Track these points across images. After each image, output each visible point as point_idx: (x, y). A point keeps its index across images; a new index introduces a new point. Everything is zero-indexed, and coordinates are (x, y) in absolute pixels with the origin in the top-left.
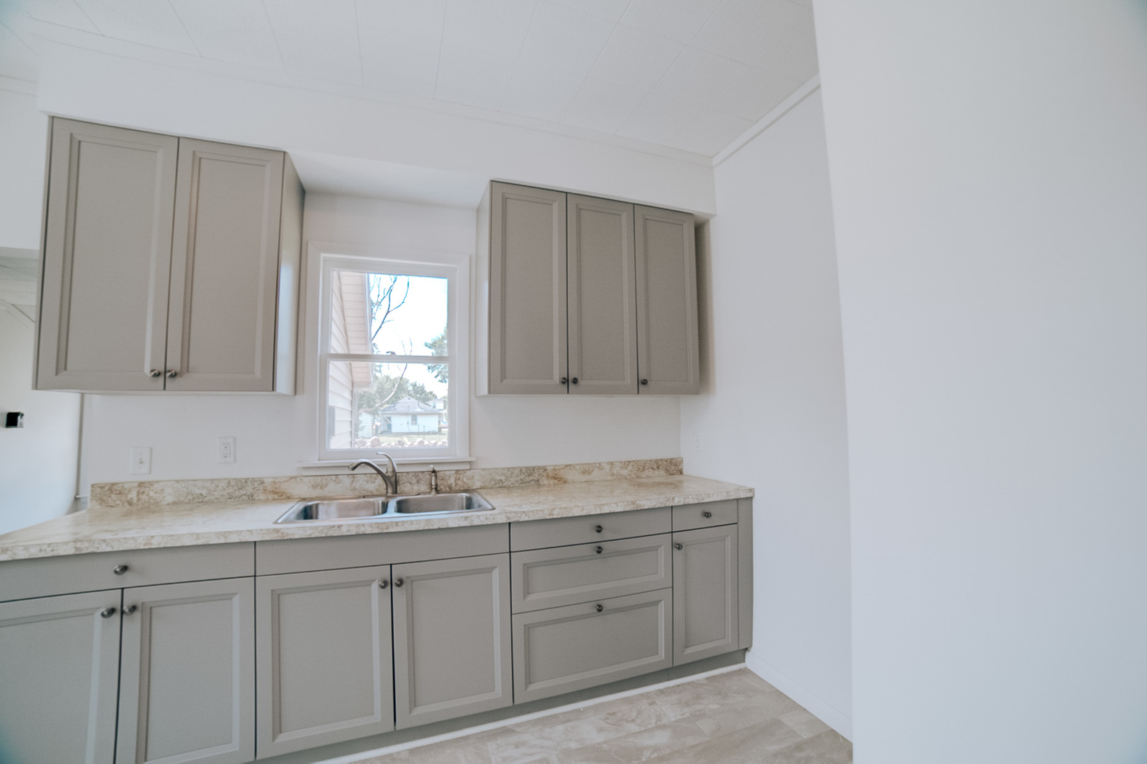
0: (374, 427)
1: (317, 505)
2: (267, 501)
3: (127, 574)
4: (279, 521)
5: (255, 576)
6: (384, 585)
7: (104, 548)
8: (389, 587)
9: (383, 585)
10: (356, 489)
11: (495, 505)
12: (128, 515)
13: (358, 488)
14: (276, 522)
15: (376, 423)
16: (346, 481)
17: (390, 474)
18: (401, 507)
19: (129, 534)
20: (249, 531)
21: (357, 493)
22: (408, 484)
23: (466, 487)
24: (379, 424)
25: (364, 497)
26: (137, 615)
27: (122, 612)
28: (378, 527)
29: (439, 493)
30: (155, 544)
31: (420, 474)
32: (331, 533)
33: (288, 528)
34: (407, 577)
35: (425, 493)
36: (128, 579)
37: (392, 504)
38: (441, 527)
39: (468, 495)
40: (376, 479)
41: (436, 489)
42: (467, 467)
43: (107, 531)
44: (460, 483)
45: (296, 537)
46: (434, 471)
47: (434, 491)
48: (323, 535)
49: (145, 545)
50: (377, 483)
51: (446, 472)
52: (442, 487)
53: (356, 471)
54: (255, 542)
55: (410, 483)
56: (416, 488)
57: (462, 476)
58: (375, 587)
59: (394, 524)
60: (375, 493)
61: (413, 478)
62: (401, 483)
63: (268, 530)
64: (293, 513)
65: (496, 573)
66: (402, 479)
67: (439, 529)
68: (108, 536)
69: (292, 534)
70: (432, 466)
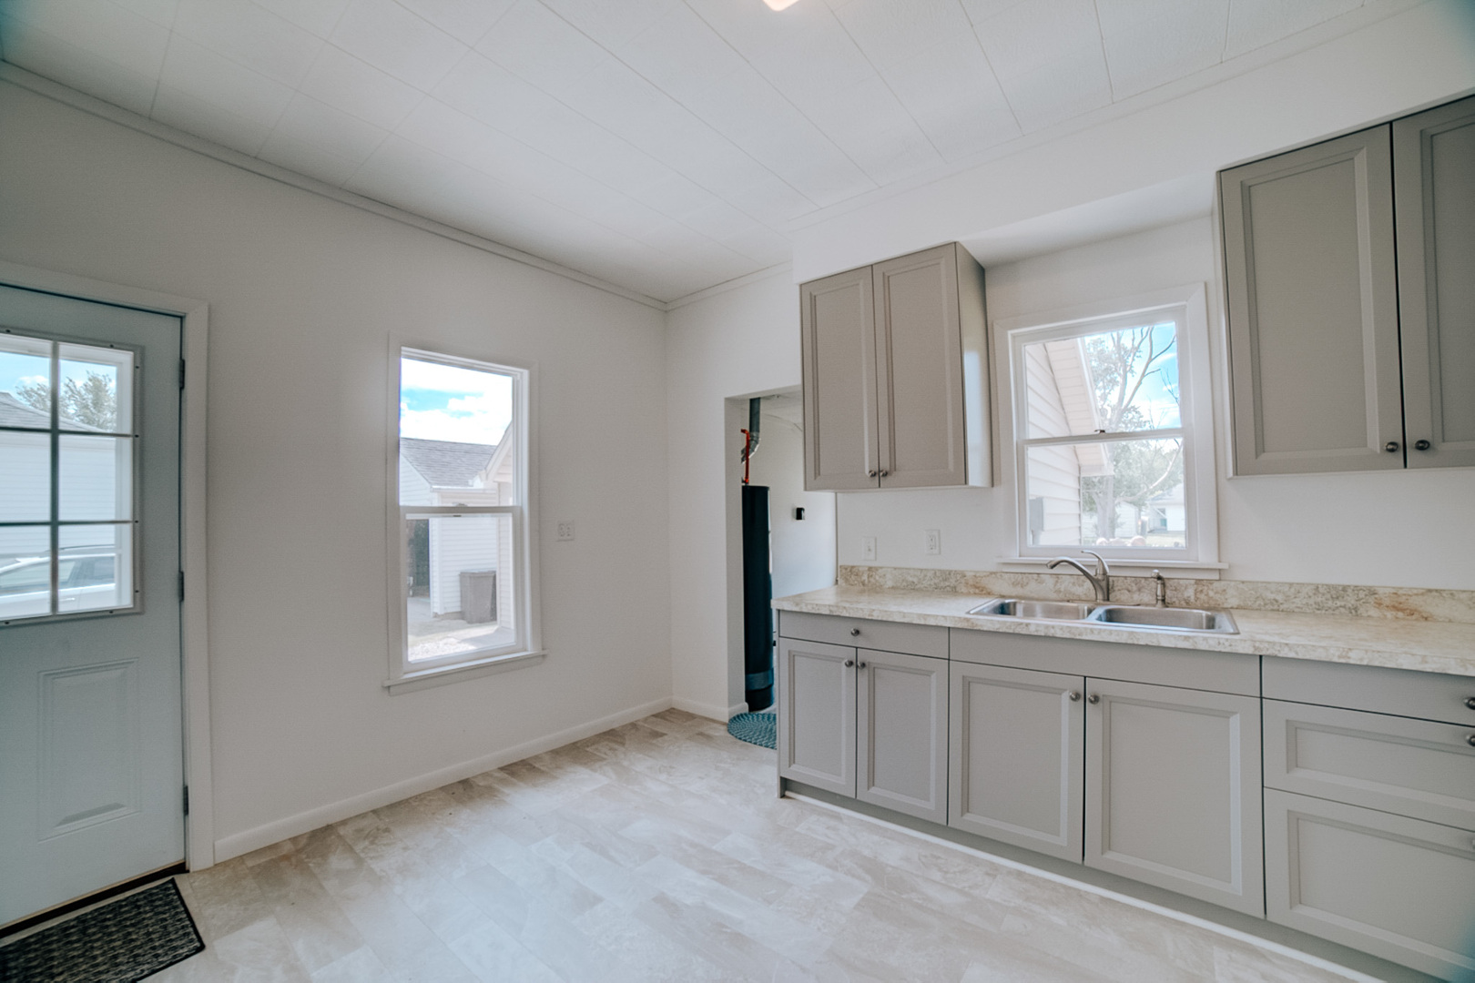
0: (1140, 523)
1: (1015, 604)
2: (968, 594)
3: (859, 637)
4: (972, 612)
5: (949, 660)
6: (1076, 697)
7: (845, 614)
8: (1082, 701)
9: (1074, 697)
10: (1060, 592)
11: (1240, 629)
12: (862, 592)
13: (1062, 590)
14: (968, 613)
15: (1143, 518)
16: (1050, 582)
17: (1100, 577)
18: (1111, 616)
19: (860, 606)
20: (943, 616)
21: (1061, 596)
22: (1126, 592)
23: (1212, 603)
24: (1145, 518)
25: (1068, 601)
26: (866, 670)
27: (857, 667)
28: (1069, 632)
29: (1167, 607)
30: (876, 616)
31: (1143, 581)
32: (1018, 630)
33: (978, 619)
34: (1103, 696)
35: (1147, 605)
36: (860, 641)
37: (1100, 611)
38: (1150, 644)
39: (1209, 613)
40: (1083, 581)
41: (1163, 600)
42: (1216, 576)
43: (847, 601)
44: (1202, 597)
45: (985, 629)
46: (1159, 578)
47: (1160, 602)
48: (1011, 631)
49: (869, 615)
50: (1085, 587)
51: (1181, 582)
52: (1174, 600)
53: (1055, 570)
54: (949, 628)
55: (1129, 591)
56: (1136, 597)
57: (1206, 588)
58: (1066, 697)
59: (1089, 631)
60: (1083, 597)
61: (1133, 585)
62: (1116, 589)
63: (960, 618)
64: (988, 607)
65: (1235, 722)
66: (1118, 584)
67: (1147, 646)
68: (847, 605)
69: (981, 626)
70: (1156, 571)
